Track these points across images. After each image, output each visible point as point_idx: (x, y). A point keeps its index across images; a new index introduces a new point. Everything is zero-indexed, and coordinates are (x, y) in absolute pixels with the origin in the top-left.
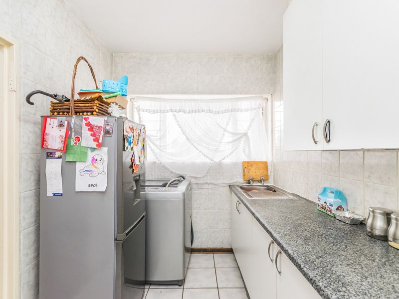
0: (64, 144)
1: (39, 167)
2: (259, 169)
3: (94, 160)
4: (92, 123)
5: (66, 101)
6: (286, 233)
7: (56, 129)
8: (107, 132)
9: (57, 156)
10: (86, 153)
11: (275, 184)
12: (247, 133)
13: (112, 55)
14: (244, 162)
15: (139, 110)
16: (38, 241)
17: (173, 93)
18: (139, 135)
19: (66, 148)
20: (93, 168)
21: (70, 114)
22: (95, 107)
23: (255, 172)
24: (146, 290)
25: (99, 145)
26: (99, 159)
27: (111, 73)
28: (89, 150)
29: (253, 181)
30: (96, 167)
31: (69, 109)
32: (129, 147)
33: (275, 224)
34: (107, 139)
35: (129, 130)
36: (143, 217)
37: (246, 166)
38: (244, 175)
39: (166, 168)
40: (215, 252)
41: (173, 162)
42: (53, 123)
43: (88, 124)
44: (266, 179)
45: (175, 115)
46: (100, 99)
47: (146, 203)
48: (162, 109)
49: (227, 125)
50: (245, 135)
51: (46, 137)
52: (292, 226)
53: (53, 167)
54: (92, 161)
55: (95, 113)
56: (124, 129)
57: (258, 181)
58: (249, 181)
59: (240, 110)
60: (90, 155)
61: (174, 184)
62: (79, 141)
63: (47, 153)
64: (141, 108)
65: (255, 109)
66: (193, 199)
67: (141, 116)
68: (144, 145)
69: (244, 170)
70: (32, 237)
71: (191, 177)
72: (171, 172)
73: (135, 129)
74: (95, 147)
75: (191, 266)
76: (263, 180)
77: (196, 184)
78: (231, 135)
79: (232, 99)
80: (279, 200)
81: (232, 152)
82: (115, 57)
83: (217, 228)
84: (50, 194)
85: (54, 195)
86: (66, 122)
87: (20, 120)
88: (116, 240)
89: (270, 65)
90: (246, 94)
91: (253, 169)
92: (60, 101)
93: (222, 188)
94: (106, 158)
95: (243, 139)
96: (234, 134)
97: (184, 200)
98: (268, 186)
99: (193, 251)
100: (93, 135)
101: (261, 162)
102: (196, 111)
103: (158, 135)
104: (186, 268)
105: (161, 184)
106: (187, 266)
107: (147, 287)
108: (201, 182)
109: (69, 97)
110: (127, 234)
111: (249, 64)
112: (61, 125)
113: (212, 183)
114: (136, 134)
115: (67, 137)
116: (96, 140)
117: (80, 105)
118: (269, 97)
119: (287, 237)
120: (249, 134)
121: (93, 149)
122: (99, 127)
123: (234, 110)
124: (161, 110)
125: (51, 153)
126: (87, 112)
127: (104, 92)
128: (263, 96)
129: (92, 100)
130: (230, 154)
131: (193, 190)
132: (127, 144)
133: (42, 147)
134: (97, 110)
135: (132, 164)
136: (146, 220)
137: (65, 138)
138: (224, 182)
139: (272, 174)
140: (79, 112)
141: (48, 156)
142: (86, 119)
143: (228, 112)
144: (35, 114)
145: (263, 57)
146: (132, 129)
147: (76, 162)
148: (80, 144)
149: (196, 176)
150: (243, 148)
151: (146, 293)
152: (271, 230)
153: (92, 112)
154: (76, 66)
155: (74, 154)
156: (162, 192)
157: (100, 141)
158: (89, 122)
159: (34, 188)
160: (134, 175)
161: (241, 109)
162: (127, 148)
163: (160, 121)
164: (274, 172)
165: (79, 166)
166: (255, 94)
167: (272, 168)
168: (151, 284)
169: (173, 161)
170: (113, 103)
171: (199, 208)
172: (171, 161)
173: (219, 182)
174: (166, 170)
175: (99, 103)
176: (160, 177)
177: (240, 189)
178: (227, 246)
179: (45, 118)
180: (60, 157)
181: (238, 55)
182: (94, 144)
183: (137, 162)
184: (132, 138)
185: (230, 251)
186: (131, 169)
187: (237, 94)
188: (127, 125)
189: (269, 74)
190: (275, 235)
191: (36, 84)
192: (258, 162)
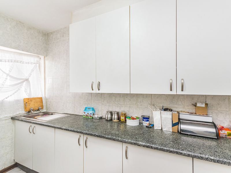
2: (37, 102)
12: (28, 79)
14: (24, 99)
23: (34, 105)
29: (33, 110)
37: (27, 102)
38: (25, 108)
44: (42, 108)
49: (10, 71)
50: (27, 80)
59: (22, 62)
65: (34, 63)
69: (25, 104)
79: (15, 52)
81: (15, 92)
89: (44, 38)
91: (32, 103)
93: (4, 121)
95: (25, 83)
101: (38, 98)
111: (29, 32)
120: (29, 80)
123: (17, 61)
128: (39, 56)
130: (13, 94)
143: (11, 62)
145: (40, 32)
150: (25, 89)
164: (46, 103)
167: (45, 101)
181: (20, 22)
185: (12, 167)
189: (43, 43)
192: (36, 98)
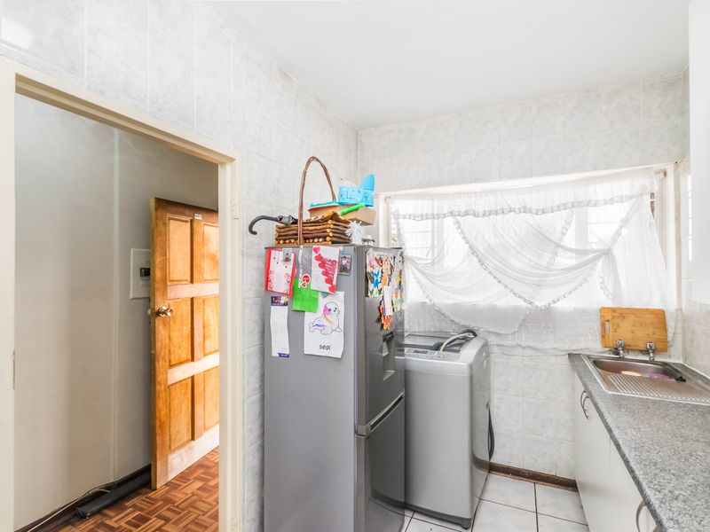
0: (291, 285)
1: (263, 314)
2: (641, 325)
3: (327, 310)
4: (324, 256)
5: (293, 223)
6: (677, 493)
7: (281, 264)
8: (343, 269)
9: (282, 302)
10: (317, 300)
11: (685, 360)
12: (610, 249)
13: (357, 134)
14: (603, 309)
15: (397, 217)
16: (263, 414)
17: (453, 183)
18: (392, 267)
19: (292, 292)
20: (324, 322)
21: (298, 241)
22: (328, 230)
23: (633, 332)
24: (407, 519)
25: (333, 289)
26: (333, 309)
27: (356, 162)
28: (320, 295)
29: (626, 348)
30: (329, 321)
31: (297, 234)
32: (376, 290)
33: (655, 464)
34: (344, 278)
35: (375, 263)
36: (401, 398)
37: (610, 318)
38: (603, 337)
39: (444, 314)
40: (538, 480)
41: (455, 304)
42: (278, 256)
43: (319, 258)
44: (663, 346)
45: (458, 222)
46: (334, 217)
47: (406, 376)
48: (435, 213)
49: (563, 234)
50: (607, 253)
51: (271, 276)
52: (702, 480)
53: (279, 315)
54: (325, 311)
55: (328, 239)
56: (368, 262)
57: (641, 351)
58: (616, 349)
59: (592, 203)
60: (322, 302)
61: (455, 346)
62: (308, 281)
63: (272, 298)
64: (401, 213)
65: (631, 198)
66: (492, 372)
67: (401, 226)
68: (400, 282)
69: (603, 325)
70: (257, 408)
71: (489, 332)
72: (453, 321)
73: (384, 259)
74: (328, 291)
75: (487, 496)
76: (654, 351)
77: (498, 345)
78: (574, 255)
80: (685, 405)
81: (575, 289)
82: (361, 135)
83: (542, 434)
84: (275, 354)
85: (280, 355)
86: (292, 256)
87: (243, 254)
88: (356, 432)
90: (608, 168)
91: (626, 325)
92: (287, 225)
93: (554, 358)
94: (342, 308)
95: (600, 263)
96: (578, 252)
97: (471, 377)
98: (665, 364)
99: (493, 468)
100: (325, 273)
101: (647, 310)
102: (496, 211)
103: (430, 256)
104: (476, 498)
105: (432, 343)
106: (479, 494)
107: (408, 514)
108: (508, 343)
109: (297, 217)
110: (373, 426)
111: (614, 105)
112: (287, 260)
113: (531, 348)
114: (386, 267)
115: (294, 276)
116: (329, 281)
117: (310, 228)
118: (670, 168)
119: (678, 504)
121: (325, 294)
122: (333, 262)
123: (580, 203)
124: (433, 214)
125: (276, 298)
126: (319, 237)
127: (342, 204)
128: (652, 168)
129: (325, 220)
131: (492, 355)
132: (371, 286)
133: (266, 289)
134: (331, 234)
135: (381, 315)
136: (406, 404)
137: (292, 277)
138: (556, 346)
139: (679, 338)
140: (308, 239)
141: (272, 302)
142: (316, 250)
143: (565, 209)
144: (259, 244)
145: (652, 84)
146: (380, 261)
147: (304, 312)
148: (309, 286)
149: (498, 331)
150: (601, 280)
151: (406, 525)
152: (641, 478)
153: (325, 238)
154: (305, 173)
155: (303, 300)
156: (432, 358)
157: (334, 283)
158: (320, 255)
159: (258, 343)
160: (383, 333)
161: (597, 201)
162: (372, 293)
163: (433, 232)
164: (684, 333)
165: (309, 318)
166: (631, 166)
167: (680, 324)
168: (415, 511)
169: (455, 302)
170: (353, 220)
171: (505, 390)
172: (451, 302)
173: (547, 346)
174: (442, 317)
175: (334, 222)
176: (432, 329)
177: (591, 367)
178: (563, 474)
179: (269, 250)
180: (285, 304)
181: (588, 91)
182: (326, 287)
183: (389, 312)
184: (380, 276)
185: (571, 485)
186: (379, 325)
187: (585, 170)
188: (371, 256)
190: (649, 492)
191: (260, 203)
